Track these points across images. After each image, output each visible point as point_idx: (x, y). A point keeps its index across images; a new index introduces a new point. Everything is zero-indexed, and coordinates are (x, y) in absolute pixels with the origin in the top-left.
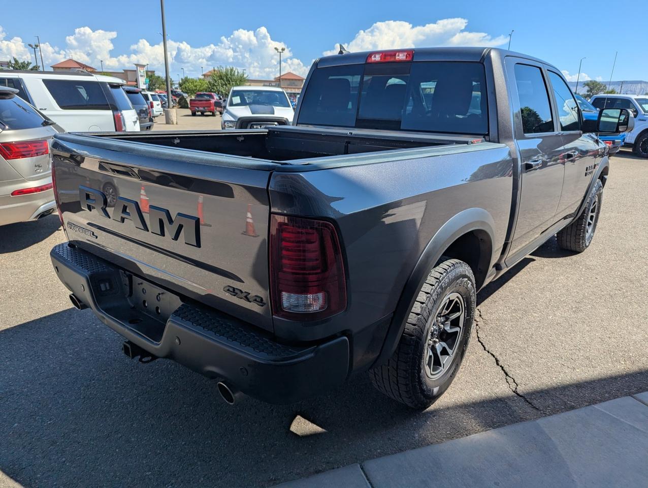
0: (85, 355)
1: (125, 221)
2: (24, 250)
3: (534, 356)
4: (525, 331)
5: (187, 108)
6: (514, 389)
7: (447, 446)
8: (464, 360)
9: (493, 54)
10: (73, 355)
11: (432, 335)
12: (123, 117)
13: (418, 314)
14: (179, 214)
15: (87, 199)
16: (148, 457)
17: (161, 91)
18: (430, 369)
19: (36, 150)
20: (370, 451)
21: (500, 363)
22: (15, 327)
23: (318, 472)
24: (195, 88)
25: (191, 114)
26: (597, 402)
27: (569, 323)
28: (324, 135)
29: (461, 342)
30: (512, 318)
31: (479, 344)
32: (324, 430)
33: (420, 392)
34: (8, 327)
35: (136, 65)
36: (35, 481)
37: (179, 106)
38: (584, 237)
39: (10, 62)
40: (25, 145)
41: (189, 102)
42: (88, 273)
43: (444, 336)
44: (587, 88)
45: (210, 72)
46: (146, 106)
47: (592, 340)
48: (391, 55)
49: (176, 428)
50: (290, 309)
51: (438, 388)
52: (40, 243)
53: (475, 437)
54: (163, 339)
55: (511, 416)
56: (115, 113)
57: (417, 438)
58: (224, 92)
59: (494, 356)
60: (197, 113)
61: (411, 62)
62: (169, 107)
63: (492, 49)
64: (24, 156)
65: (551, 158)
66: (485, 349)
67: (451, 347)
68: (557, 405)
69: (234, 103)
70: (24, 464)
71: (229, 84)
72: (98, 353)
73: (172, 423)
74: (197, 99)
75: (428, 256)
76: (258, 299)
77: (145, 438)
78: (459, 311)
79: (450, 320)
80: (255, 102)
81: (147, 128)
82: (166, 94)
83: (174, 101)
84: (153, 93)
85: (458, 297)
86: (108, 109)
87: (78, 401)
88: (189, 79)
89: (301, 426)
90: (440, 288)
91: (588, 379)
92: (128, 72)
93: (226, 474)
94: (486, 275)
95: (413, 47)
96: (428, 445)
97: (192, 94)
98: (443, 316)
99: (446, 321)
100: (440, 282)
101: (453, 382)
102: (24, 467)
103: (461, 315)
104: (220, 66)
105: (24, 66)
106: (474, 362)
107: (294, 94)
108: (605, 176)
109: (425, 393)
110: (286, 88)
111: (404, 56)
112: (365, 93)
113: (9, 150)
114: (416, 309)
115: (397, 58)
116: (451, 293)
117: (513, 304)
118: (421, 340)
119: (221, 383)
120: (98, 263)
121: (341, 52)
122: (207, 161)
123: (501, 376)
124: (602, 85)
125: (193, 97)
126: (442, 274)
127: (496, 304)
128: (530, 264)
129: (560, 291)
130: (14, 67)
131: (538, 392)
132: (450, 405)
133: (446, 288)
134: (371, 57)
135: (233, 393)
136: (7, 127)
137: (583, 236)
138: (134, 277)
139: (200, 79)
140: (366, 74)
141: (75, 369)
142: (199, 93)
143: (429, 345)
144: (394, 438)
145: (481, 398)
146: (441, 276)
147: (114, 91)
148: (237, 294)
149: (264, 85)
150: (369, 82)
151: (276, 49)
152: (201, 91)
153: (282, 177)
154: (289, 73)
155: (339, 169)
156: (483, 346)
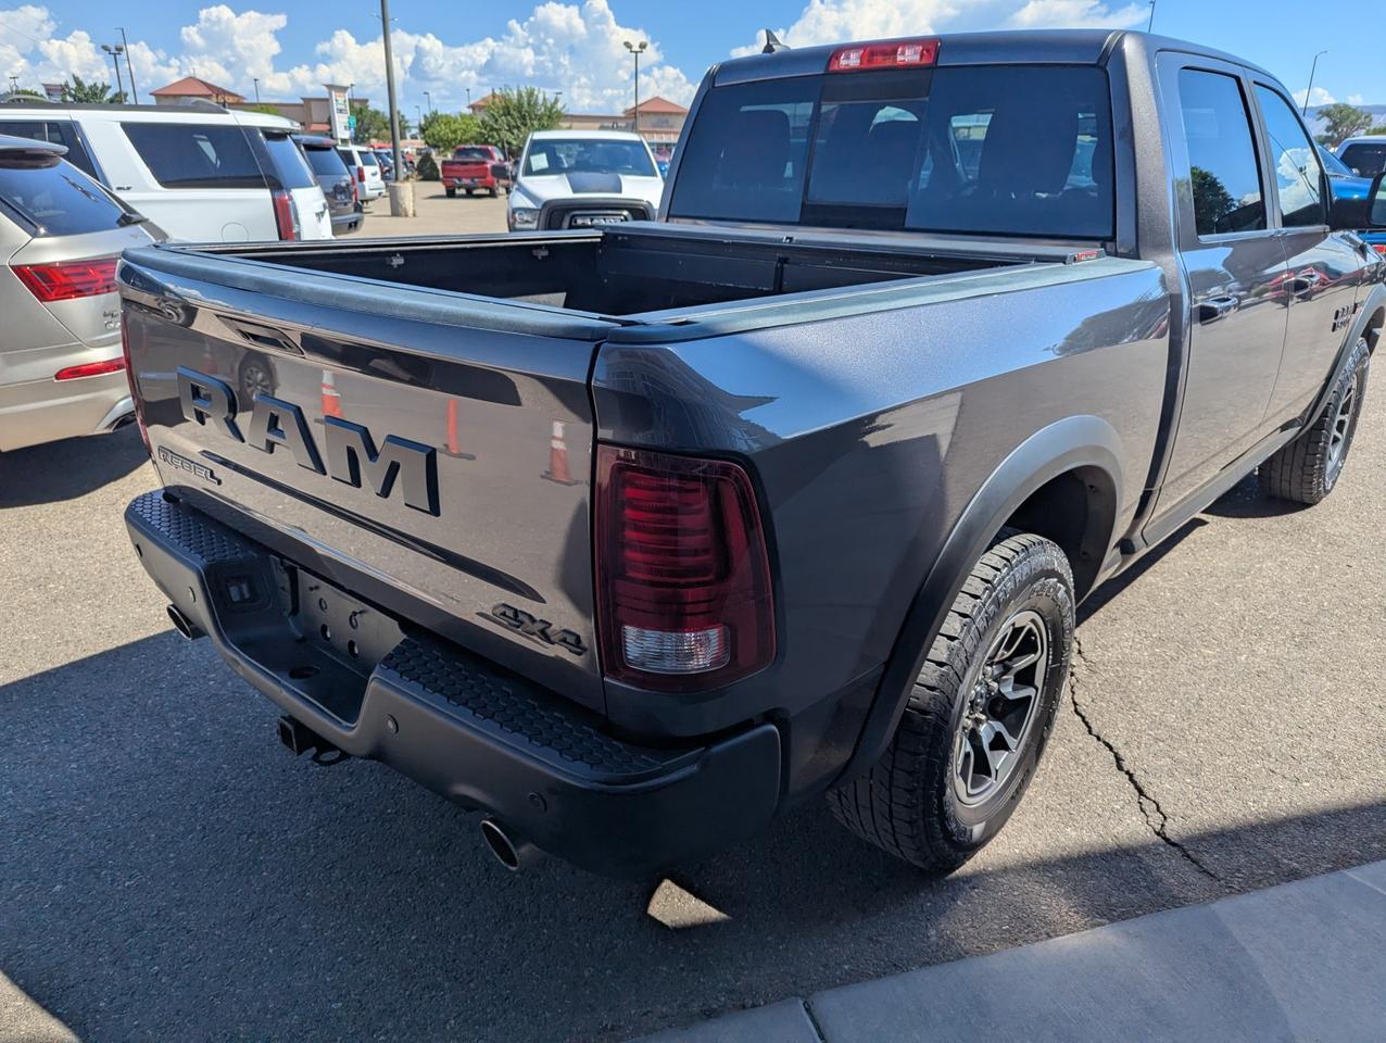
0: (208, 731)
1: (275, 450)
2: (87, 496)
3: (1205, 749)
4: (1183, 689)
5: (437, 179)
6: (1158, 828)
7: (1002, 960)
8: (1043, 760)
9: (1130, 47)
10: (182, 732)
11: (972, 707)
12: (294, 203)
13: (941, 664)
14: (392, 439)
15: (194, 398)
16: (336, 968)
17: (381, 144)
18: (966, 783)
19: (104, 280)
20: (825, 966)
21: (1126, 765)
22: (62, 667)
23: (709, 1014)
24: (454, 136)
25: (445, 193)
26: (1353, 861)
27: (1286, 673)
28: (728, 244)
29: (1037, 720)
30: (1152, 659)
31: (1078, 718)
32: (723, 915)
33: (943, 838)
34: (49, 666)
35: (327, 86)
36: (93, 1018)
37: (421, 177)
38: (1322, 470)
39: (67, 85)
40: (81, 270)
41: (439, 167)
42: (201, 563)
43: (998, 707)
44: (1326, 122)
45: (483, 100)
46: (348, 178)
47: (1341, 714)
48: (884, 53)
49: (397, 902)
50: (643, 664)
51: (983, 825)
52: (120, 482)
53: (1068, 942)
54: (361, 717)
55: (1150, 890)
56: (277, 194)
57: (934, 939)
58: (514, 142)
59: (1111, 748)
60: (458, 192)
61: (932, 68)
62: (397, 179)
63: (1125, 33)
64: (79, 293)
65: (1249, 289)
66: (1090, 732)
67: (1014, 731)
68: (1258, 868)
69: (534, 169)
70: (72, 977)
71: (525, 125)
72: (237, 728)
73: (390, 891)
74: (456, 160)
75: (969, 532)
76: (571, 639)
77: (332, 924)
78: (1035, 652)
79: (1014, 671)
80: (581, 166)
81: (350, 226)
82: (391, 151)
83: (409, 165)
84: (364, 149)
85: (1033, 621)
86: (262, 186)
87: (190, 837)
88: (442, 116)
89: (673, 905)
90: (993, 602)
91: (1330, 807)
92: (313, 104)
93: (505, 1011)
94: (1100, 566)
95: (930, 32)
96: (959, 957)
97: (446, 149)
98: (998, 663)
99: (1004, 674)
100: (995, 589)
101: (1018, 808)
102: (72, 983)
103: (1040, 660)
104: (506, 86)
105: (96, 94)
106: (1064, 761)
107: (667, 145)
108: (1377, 330)
109: (955, 838)
110: (649, 132)
111: (915, 53)
112: (823, 141)
113: (48, 279)
114: (938, 652)
115: (899, 58)
116: (1019, 612)
117: (1155, 626)
118: (947, 722)
119: (489, 823)
120: (224, 538)
121: (769, 49)
122: (449, 316)
123: (1128, 797)
124: (1362, 113)
125: (450, 156)
126: (998, 570)
127: (1117, 626)
128: (1194, 532)
129: (1264, 596)
130: (74, 97)
131: (1215, 836)
132: (1010, 863)
133: (1007, 602)
134: (838, 58)
135: (515, 847)
136: (42, 230)
137: (1320, 469)
138: (299, 571)
139: (463, 116)
140: (827, 100)
141: (187, 764)
142: (462, 146)
143: (964, 728)
144: (880, 939)
145: (1082, 846)
146: (995, 576)
147: (272, 146)
148: (522, 623)
149: (602, 128)
150: (834, 115)
151: (628, 45)
152: (467, 141)
153: (623, 355)
154: (657, 100)
155: (759, 334)
156: (1087, 724)
